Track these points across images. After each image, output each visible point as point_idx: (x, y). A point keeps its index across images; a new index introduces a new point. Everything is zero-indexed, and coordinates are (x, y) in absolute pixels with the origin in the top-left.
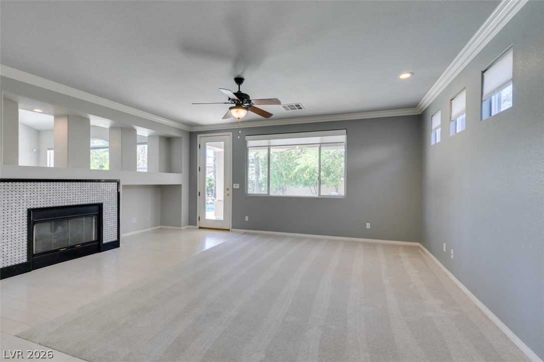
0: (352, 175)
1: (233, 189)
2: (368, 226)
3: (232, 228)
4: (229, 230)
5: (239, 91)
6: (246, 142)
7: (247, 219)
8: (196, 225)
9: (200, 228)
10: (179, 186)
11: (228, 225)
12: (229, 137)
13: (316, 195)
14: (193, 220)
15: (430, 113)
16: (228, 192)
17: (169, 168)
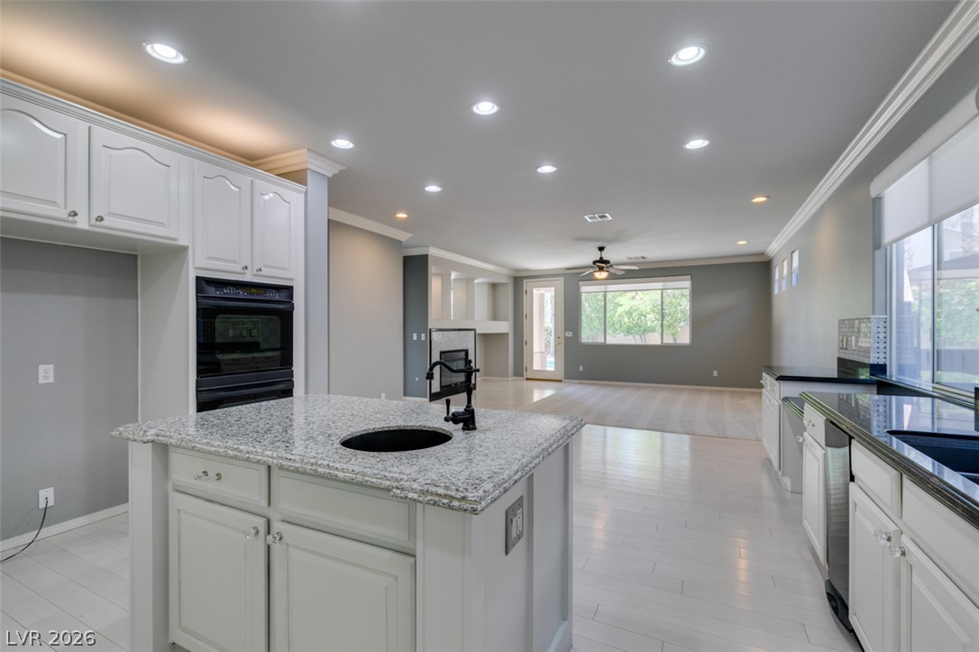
0: (697, 323)
1: (566, 338)
2: (715, 373)
3: (566, 378)
4: (561, 381)
5: (601, 258)
6: (578, 288)
7: (581, 368)
8: (523, 376)
9: (527, 379)
10: (507, 334)
11: (561, 375)
12: (560, 282)
13: (659, 343)
14: (520, 370)
15: (775, 263)
16: (559, 341)
17: (495, 316)
